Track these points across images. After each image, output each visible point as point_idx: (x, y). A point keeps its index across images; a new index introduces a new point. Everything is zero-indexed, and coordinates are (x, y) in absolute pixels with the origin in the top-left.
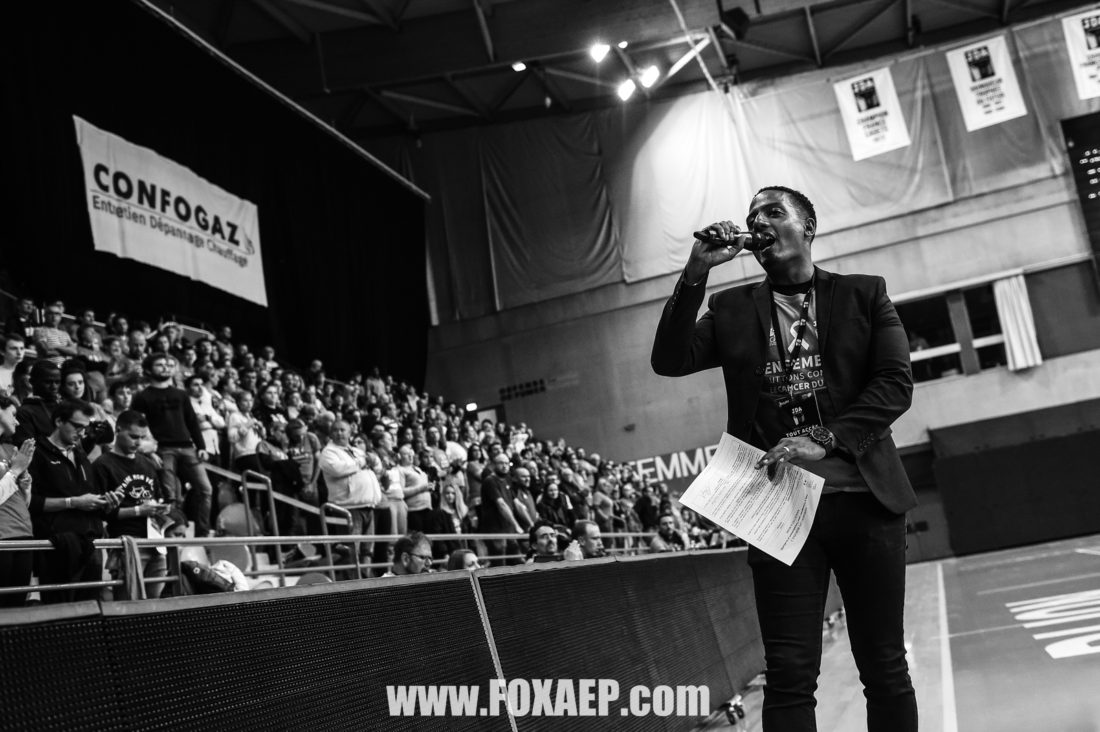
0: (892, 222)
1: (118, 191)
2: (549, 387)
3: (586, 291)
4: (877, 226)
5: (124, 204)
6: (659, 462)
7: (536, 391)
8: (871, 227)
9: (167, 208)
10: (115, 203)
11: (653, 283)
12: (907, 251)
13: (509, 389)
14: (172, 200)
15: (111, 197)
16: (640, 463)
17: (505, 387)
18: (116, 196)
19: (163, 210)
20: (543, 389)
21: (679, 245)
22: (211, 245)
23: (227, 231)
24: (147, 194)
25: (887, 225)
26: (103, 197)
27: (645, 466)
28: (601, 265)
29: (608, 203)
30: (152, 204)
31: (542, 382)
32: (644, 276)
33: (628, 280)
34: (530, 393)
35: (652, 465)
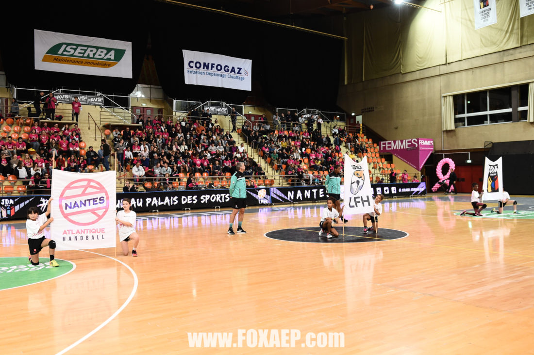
0: (495, 54)
1: (196, 67)
2: (375, 110)
3: (389, 76)
4: (489, 55)
5: (198, 70)
6: (392, 142)
7: (371, 111)
8: (487, 56)
9: (213, 68)
10: (195, 71)
11: (410, 73)
12: (499, 67)
13: (364, 109)
14: (215, 66)
15: (194, 69)
16: (387, 142)
17: (363, 108)
18: (195, 68)
19: (211, 69)
20: (373, 110)
21: (420, 60)
22: (229, 76)
23: (237, 70)
24: (206, 66)
25: (493, 55)
26: (191, 70)
27: (389, 143)
28: (395, 66)
29: (400, 42)
30: (208, 68)
31: (373, 108)
32: (408, 71)
33: (402, 72)
34: (370, 111)
35: (390, 143)
